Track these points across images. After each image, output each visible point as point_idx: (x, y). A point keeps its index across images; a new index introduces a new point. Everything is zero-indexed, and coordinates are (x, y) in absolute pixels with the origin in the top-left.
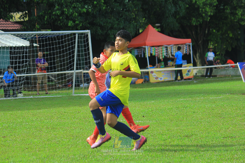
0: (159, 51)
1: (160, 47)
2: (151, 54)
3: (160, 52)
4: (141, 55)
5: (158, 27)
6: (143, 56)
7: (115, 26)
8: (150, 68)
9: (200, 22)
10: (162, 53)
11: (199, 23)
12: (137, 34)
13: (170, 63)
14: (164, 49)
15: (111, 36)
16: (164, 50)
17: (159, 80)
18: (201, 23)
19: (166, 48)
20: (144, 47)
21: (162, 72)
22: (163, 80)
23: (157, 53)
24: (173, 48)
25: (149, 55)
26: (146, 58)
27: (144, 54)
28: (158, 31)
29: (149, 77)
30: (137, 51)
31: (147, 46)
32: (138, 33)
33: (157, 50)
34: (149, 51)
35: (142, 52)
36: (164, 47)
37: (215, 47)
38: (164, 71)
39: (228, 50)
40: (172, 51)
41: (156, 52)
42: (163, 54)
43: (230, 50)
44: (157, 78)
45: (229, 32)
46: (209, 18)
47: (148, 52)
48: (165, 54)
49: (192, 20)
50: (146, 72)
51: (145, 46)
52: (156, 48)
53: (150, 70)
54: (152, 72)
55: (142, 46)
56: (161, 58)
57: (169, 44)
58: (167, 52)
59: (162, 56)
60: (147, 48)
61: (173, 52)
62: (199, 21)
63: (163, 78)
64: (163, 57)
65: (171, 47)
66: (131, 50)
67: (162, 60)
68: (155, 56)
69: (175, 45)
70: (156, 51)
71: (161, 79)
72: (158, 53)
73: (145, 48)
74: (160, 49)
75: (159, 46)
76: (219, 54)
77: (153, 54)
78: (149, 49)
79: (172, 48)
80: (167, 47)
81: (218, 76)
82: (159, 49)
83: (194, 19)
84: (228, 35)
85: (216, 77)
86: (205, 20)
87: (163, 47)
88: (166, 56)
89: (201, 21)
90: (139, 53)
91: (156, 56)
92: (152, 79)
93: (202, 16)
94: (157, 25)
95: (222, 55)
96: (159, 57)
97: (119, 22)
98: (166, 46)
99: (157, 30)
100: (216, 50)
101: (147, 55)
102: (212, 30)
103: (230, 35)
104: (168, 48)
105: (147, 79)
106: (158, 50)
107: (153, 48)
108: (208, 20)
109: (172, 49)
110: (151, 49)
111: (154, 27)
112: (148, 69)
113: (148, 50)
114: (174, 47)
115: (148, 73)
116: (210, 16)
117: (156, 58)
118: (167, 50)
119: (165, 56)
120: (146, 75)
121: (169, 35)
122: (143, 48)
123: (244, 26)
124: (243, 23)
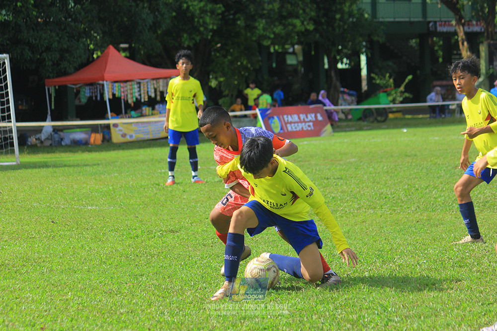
0: (127, 91)
1: (128, 83)
2: (114, 95)
3: (129, 91)
4: (96, 97)
5: (124, 50)
6: (99, 98)
7: (53, 45)
8: (113, 117)
9: (196, 41)
10: (132, 94)
11: (194, 42)
12: (90, 61)
13: (145, 109)
14: (136, 86)
15: (47, 64)
16: (135, 88)
17: (128, 139)
18: (198, 41)
19: (138, 85)
20: (101, 82)
21: (133, 125)
22: (134, 139)
23: (124, 92)
24: (151, 86)
25: (111, 97)
26: (106, 102)
27: (102, 95)
28: (126, 57)
29: (110, 133)
30: (90, 89)
31: (106, 81)
32: (91, 59)
33: (123, 88)
34: (110, 90)
35: (98, 92)
36: (135, 83)
37: (220, 83)
38: (137, 123)
40: (149, 90)
41: (121, 92)
42: (134, 95)
44: (124, 135)
45: (242, 58)
46: (211, 34)
47: (108, 92)
48: (137, 95)
49: (183, 36)
50: (104, 124)
51: (103, 80)
52: (122, 85)
53: (111, 121)
54: (115, 125)
55: (99, 81)
56: (130, 101)
57: (144, 77)
58: (140, 91)
59: (132, 98)
60: (107, 84)
61: (151, 92)
62: (193, 39)
63: (134, 135)
64: (134, 99)
65: (147, 82)
66: (80, 87)
67: (132, 105)
68: (119, 99)
69: (153, 79)
70: (122, 90)
71: (131, 136)
72: (126, 93)
73: (103, 85)
74: (129, 87)
75: (126, 81)
76: (228, 95)
77: (117, 95)
78: (110, 86)
79: (149, 84)
80: (139, 83)
82: (126, 87)
83: (185, 35)
86: (205, 37)
87: (133, 83)
88: (139, 97)
89: (198, 39)
90: (92, 93)
91: (122, 98)
92: (116, 137)
93: (198, 31)
94: (122, 46)
95: (232, 96)
96: (127, 101)
97: (60, 38)
98: (138, 81)
99: (123, 54)
100: (222, 88)
101: (107, 96)
102: (215, 55)
103: (244, 63)
104: (142, 85)
105: (107, 137)
106: (126, 89)
107: (117, 85)
108: (209, 37)
109: (149, 86)
110: (113, 86)
111: (118, 50)
112: (108, 119)
113: (108, 88)
114: (152, 82)
115: (108, 127)
116: (212, 30)
117: (123, 101)
118: (140, 87)
119: (137, 99)
120: (106, 130)
121: (144, 63)
122: (99, 84)
123: (268, 47)
124: (266, 43)
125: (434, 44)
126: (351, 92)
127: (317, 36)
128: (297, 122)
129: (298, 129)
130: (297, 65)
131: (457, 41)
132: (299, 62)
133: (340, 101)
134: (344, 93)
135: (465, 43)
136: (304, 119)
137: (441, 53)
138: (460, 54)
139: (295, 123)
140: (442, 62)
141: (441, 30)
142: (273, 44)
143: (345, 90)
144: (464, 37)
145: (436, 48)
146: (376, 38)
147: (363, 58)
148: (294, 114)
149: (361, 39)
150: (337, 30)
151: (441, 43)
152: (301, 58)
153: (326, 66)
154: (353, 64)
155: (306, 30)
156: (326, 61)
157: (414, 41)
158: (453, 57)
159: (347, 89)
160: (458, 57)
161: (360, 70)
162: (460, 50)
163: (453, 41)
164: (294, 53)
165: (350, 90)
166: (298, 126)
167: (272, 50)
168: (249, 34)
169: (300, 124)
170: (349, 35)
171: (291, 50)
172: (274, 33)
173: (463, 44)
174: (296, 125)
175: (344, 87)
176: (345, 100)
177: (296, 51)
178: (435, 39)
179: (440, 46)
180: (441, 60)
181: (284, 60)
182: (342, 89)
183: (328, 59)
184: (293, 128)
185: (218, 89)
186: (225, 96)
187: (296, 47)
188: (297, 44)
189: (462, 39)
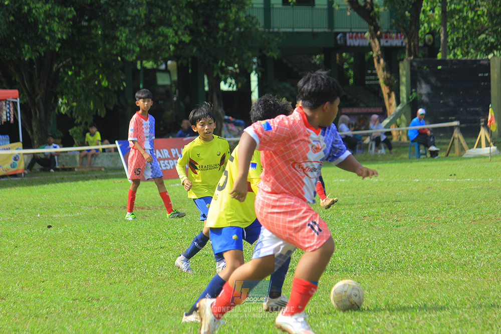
9: (40, 54)
11: (37, 54)
18: (43, 53)
37: (71, 109)
39: (99, 114)
43: (103, 116)
45: (101, 77)
46: (59, 45)
62: (37, 51)
76: (81, 123)
81: (76, 170)
83: (26, 46)
84: (100, 82)
85: (71, 172)
86: (51, 48)
89: (42, 50)
93: (44, 40)
95: (86, 123)
100: (74, 114)
103: (103, 83)
108: (57, 49)
116: (61, 41)
123: (134, 63)
124: (130, 58)
125: (343, 60)
126: (238, 121)
127: (195, 50)
128: (168, 159)
129: (168, 168)
130: (171, 85)
131: (372, 58)
132: (173, 82)
133: (223, 133)
134: (228, 121)
135: (382, 61)
136: (176, 155)
137: (351, 72)
138: (376, 75)
139: (164, 159)
140: (353, 84)
141: (352, 44)
142: (140, 58)
143: (230, 118)
144: (380, 53)
145: (346, 66)
146: (269, 54)
147: (254, 78)
148: (163, 148)
149: (250, 54)
150: (220, 42)
151: (352, 60)
152: (175, 77)
153: (207, 89)
154: (240, 85)
155: (181, 42)
156: (206, 81)
157: (318, 57)
158: (367, 78)
159: (233, 117)
160: (372, 77)
161: (250, 93)
162: (375, 69)
163: (367, 58)
164: (166, 71)
165: (237, 118)
166: (169, 163)
167: (139, 67)
168: (108, 46)
169: (170, 161)
170: (235, 49)
171: (163, 67)
172: (140, 46)
173: (379, 62)
174: (166, 161)
175: (227, 114)
176: (229, 131)
177: (169, 68)
178: (344, 54)
179: (350, 64)
180: (351, 81)
181: (155, 79)
182: (226, 117)
183: (208, 79)
184: (162, 165)
185: (69, 115)
186: (77, 125)
187: (169, 62)
188: (170, 58)
189: (378, 56)
